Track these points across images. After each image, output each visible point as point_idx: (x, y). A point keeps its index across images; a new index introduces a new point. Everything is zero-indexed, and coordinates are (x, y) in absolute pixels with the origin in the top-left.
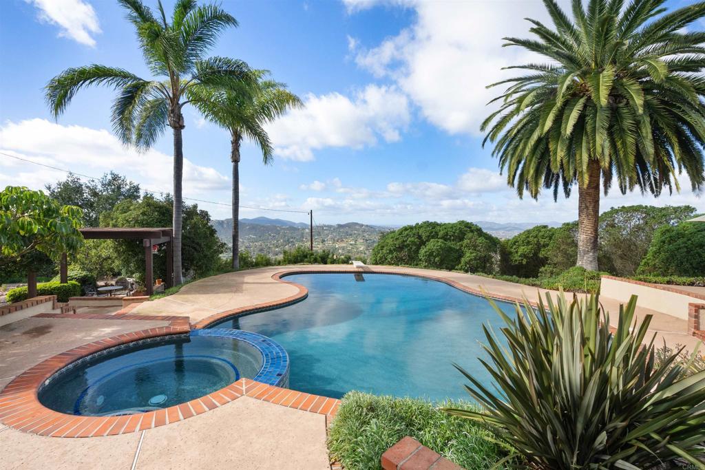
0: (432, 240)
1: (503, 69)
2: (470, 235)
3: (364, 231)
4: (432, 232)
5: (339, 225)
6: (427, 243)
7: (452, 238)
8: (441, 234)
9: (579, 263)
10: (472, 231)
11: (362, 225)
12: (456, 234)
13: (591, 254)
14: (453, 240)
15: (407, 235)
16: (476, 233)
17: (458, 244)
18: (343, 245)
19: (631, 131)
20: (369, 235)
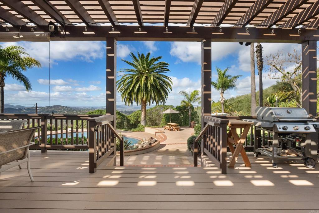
3: (64, 110)
9: (142, 124)
11: (63, 107)
13: (144, 121)
20: (68, 112)
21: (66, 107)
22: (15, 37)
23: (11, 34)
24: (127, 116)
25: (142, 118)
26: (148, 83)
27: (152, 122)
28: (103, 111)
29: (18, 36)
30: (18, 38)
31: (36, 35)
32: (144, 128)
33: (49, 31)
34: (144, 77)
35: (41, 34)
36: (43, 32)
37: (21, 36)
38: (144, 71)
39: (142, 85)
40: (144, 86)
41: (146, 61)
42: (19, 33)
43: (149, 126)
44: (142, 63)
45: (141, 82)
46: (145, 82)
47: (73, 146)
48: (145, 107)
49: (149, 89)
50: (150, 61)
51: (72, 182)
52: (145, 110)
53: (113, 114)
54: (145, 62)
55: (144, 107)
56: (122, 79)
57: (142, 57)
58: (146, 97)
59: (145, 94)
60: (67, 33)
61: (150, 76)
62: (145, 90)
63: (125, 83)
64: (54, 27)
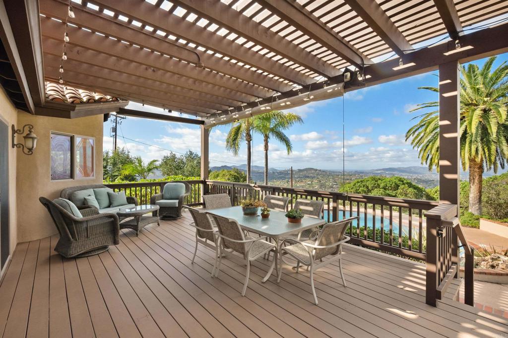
0: (375, 189)
1: (419, 88)
2: (402, 186)
3: (318, 174)
4: (375, 184)
5: (299, 170)
6: (372, 191)
7: (390, 188)
8: (382, 185)
9: (470, 211)
10: (404, 184)
11: (316, 170)
12: (392, 186)
13: (477, 205)
14: (391, 190)
15: (359, 186)
16: (406, 185)
17: (394, 192)
18: (302, 184)
19: (494, 142)
20: (322, 177)
21: (320, 170)
22: (305, 99)
23: (301, 97)
24: (428, 190)
25: (470, 199)
26: (489, 124)
27: (495, 208)
28: (379, 179)
29: (309, 98)
30: (308, 99)
31: (328, 91)
32: (478, 219)
33: (343, 81)
34: (478, 112)
35: (333, 88)
36: (335, 85)
37: (312, 97)
38: (478, 98)
39: (474, 130)
40: (477, 130)
41: (482, 75)
42: (309, 94)
43: (491, 218)
44: (470, 83)
45: (470, 123)
46: (480, 122)
47: (375, 244)
48: (480, 176)
49: (494, 136)
50: (496, 73)
51: (404, 310)
52: (481, 181)
53: (457, 204)
54: (480, 79)
55: (476, 174)
56: (421, 122)
57: (469, 71)
58: (485, 153)
59: (480, 148)
60: (368, 77)
61: (497, 107)
62: (482, 140)
63: (428, 130)
64: (350, 74)
